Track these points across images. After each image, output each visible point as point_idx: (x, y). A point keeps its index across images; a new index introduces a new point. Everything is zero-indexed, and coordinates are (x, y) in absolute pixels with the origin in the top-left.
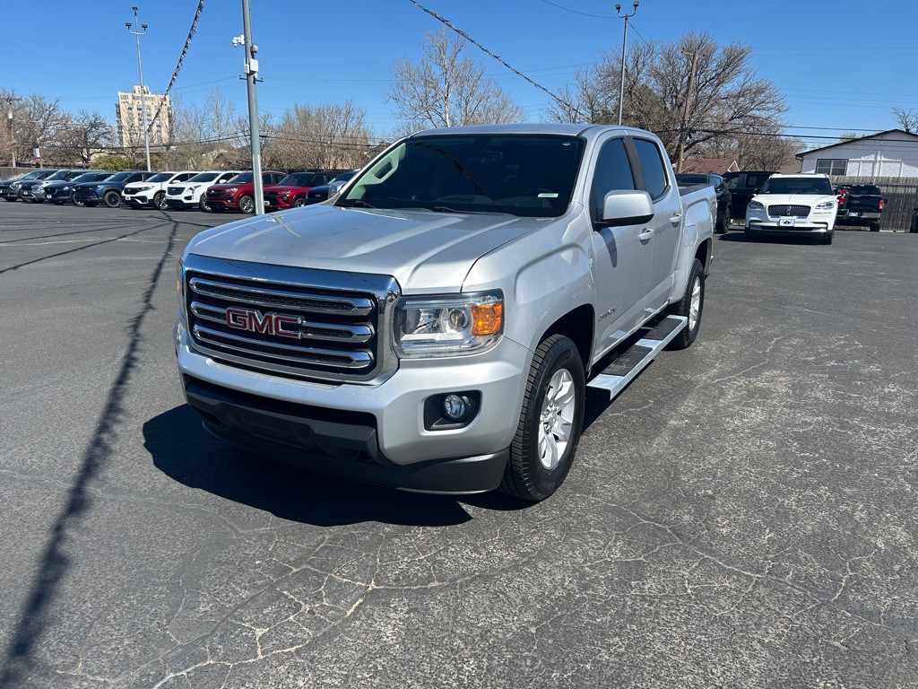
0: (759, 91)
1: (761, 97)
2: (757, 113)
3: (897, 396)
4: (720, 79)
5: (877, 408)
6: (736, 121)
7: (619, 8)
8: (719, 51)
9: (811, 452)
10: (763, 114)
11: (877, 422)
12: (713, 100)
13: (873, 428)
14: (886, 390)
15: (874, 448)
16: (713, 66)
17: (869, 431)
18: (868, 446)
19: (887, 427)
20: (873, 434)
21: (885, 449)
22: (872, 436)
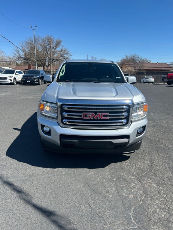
0: (65, 51)
1: (66, 52)
2: (66, 56)
4: (56, 47)
6: (61, 58)
7: (32, 27)
8: (55, 40)
10: (67, 56)
12: (55, 52)
16: (54, 44)
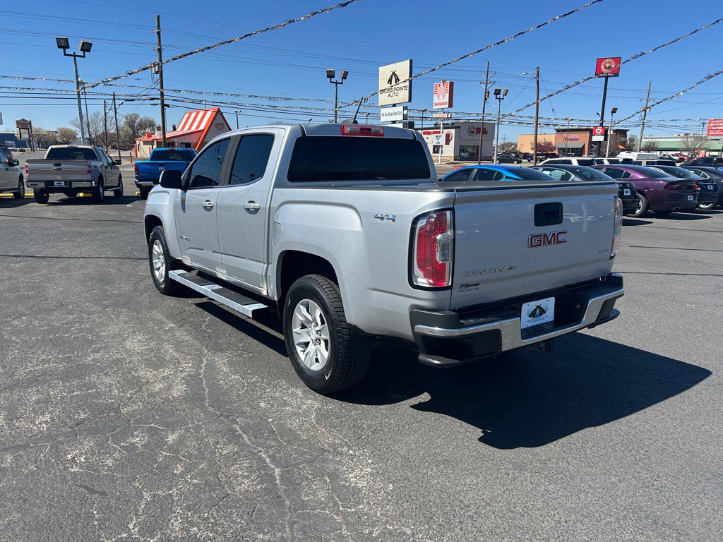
3: (34, 411)
5: (49, 387)
9: (78, 337)
11: (44, 373)
13: (45, 366)
14: (47, 417)
15: (39, 352)
17: (48, 362)
18: (44, 351)
19: (35, 371)
20: (45, 362)
21: (32, 353)
22: (44, 359)
